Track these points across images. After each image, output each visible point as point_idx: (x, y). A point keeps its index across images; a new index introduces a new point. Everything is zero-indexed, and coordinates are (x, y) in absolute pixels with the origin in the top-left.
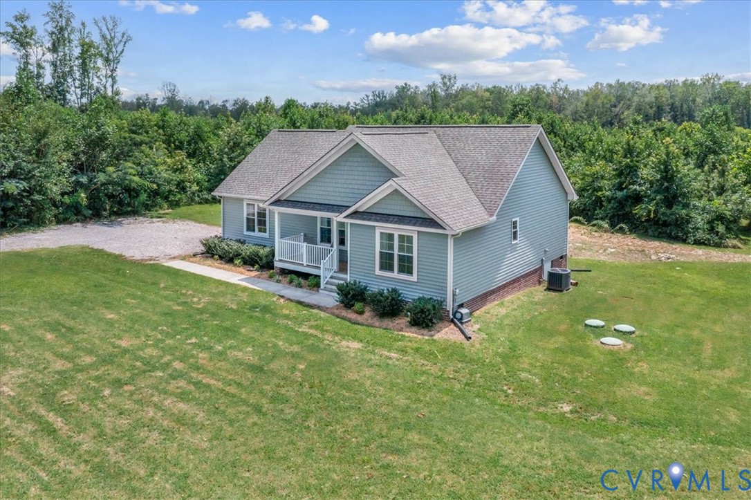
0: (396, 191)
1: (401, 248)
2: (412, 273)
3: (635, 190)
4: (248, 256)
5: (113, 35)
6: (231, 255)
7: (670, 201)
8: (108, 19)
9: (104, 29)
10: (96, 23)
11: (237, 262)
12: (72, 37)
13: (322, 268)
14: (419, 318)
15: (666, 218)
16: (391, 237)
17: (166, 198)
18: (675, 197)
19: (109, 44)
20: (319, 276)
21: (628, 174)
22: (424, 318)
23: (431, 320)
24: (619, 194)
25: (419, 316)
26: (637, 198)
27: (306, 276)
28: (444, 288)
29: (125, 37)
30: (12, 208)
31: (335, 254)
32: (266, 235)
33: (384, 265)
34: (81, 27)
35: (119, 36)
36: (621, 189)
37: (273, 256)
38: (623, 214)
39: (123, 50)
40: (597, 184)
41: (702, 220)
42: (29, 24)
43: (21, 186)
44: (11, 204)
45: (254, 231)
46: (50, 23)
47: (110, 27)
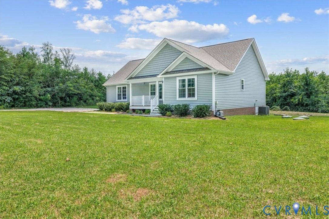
0: (186, 58)
1: (189, 85)
2: (194, 97)
3: (292, 91)
4: (118, 107)
5: (68, 56)
6: (110, 108)
7: (308, 95)
8: (66, 50)
9: (65, 53)
10: (61, 51)
11: (113, 110)
12: (52, 57)
13: (151, 106)
14: (199, 113)
15: (307, 103)
16: (184, 81)
17: (85, 102)
18: (311, 93)
19: (66, 59)
20: (150, 110)
21: (288, 85)
22: (201, 112)
23: (205, 113)
24: (284, 94)
25: (199, 112)
26: (293, 95)
27: (144, 111)
28: (211, 100)
29: (73, 57)
30: (17, 99)
31: (157, 97)
32: (126, 100)
33: (181, 95)
34: (56, 53)
35: (70, 56)
36: (285, 92)
37: (129, 105)
38: (286, 103)
39: (72, 62)
40: (273, 92)
41: (325, 102)
42: (35, 51)
43: (21, 88)
44: (17, 96)
45: (121, 99)
46: (43, 51)
47: (67, 53)
